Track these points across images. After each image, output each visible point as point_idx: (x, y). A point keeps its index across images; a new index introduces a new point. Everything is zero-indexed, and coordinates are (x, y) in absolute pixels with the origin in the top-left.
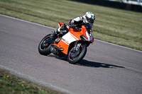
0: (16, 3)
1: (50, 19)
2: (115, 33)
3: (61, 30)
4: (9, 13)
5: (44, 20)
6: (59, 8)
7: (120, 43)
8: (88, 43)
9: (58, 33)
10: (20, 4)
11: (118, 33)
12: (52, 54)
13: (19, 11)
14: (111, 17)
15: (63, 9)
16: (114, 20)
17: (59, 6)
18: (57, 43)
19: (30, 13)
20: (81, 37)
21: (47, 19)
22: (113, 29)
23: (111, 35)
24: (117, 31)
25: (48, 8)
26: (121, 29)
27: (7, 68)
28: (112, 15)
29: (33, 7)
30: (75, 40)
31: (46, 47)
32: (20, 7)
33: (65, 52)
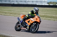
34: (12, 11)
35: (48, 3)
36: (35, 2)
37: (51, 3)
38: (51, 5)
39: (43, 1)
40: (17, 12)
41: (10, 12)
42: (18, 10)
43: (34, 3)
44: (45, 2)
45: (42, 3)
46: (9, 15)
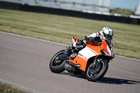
0: (22, 21)
1: (56, 35)
2: (122, 45)
3: (77, 45)
4: (14, 30)
5: (50, 36)
6: (65, 25)
7: (128, 54)
8: (109, 59)
9: (73, 48)
10: (26, 22)
11: (126, 46)
12: (66, 71)
13: (25, 28)
14: (118, 31)
15: (69, 25)
16: (121, 34)
17: (65, 23)
18: (73, 59)
19: (35, 30)
20: (101, 51)
21: (53, 35)
22: (120, 42)
23: (118, 48)
24: (124, 43)
25: (54, 25)
26: (129, 42)
27: (9, 82)
28: (118, 29)
29: (39, 24)
30: (95, 55)
31: (59, 64)
32: (26, 24)
33: (83, 68)
34: (19, 21)
35: (111, 11)
36: (78, 4)
37: (117, 10)
38: (116, 15)
39: (100, 4)
40: (30, 26)
41: (13, 22)
42: (34, 21)
43: (78, 8)
44: (102, 7)
45: (97, 8)
46: (9, 30)
